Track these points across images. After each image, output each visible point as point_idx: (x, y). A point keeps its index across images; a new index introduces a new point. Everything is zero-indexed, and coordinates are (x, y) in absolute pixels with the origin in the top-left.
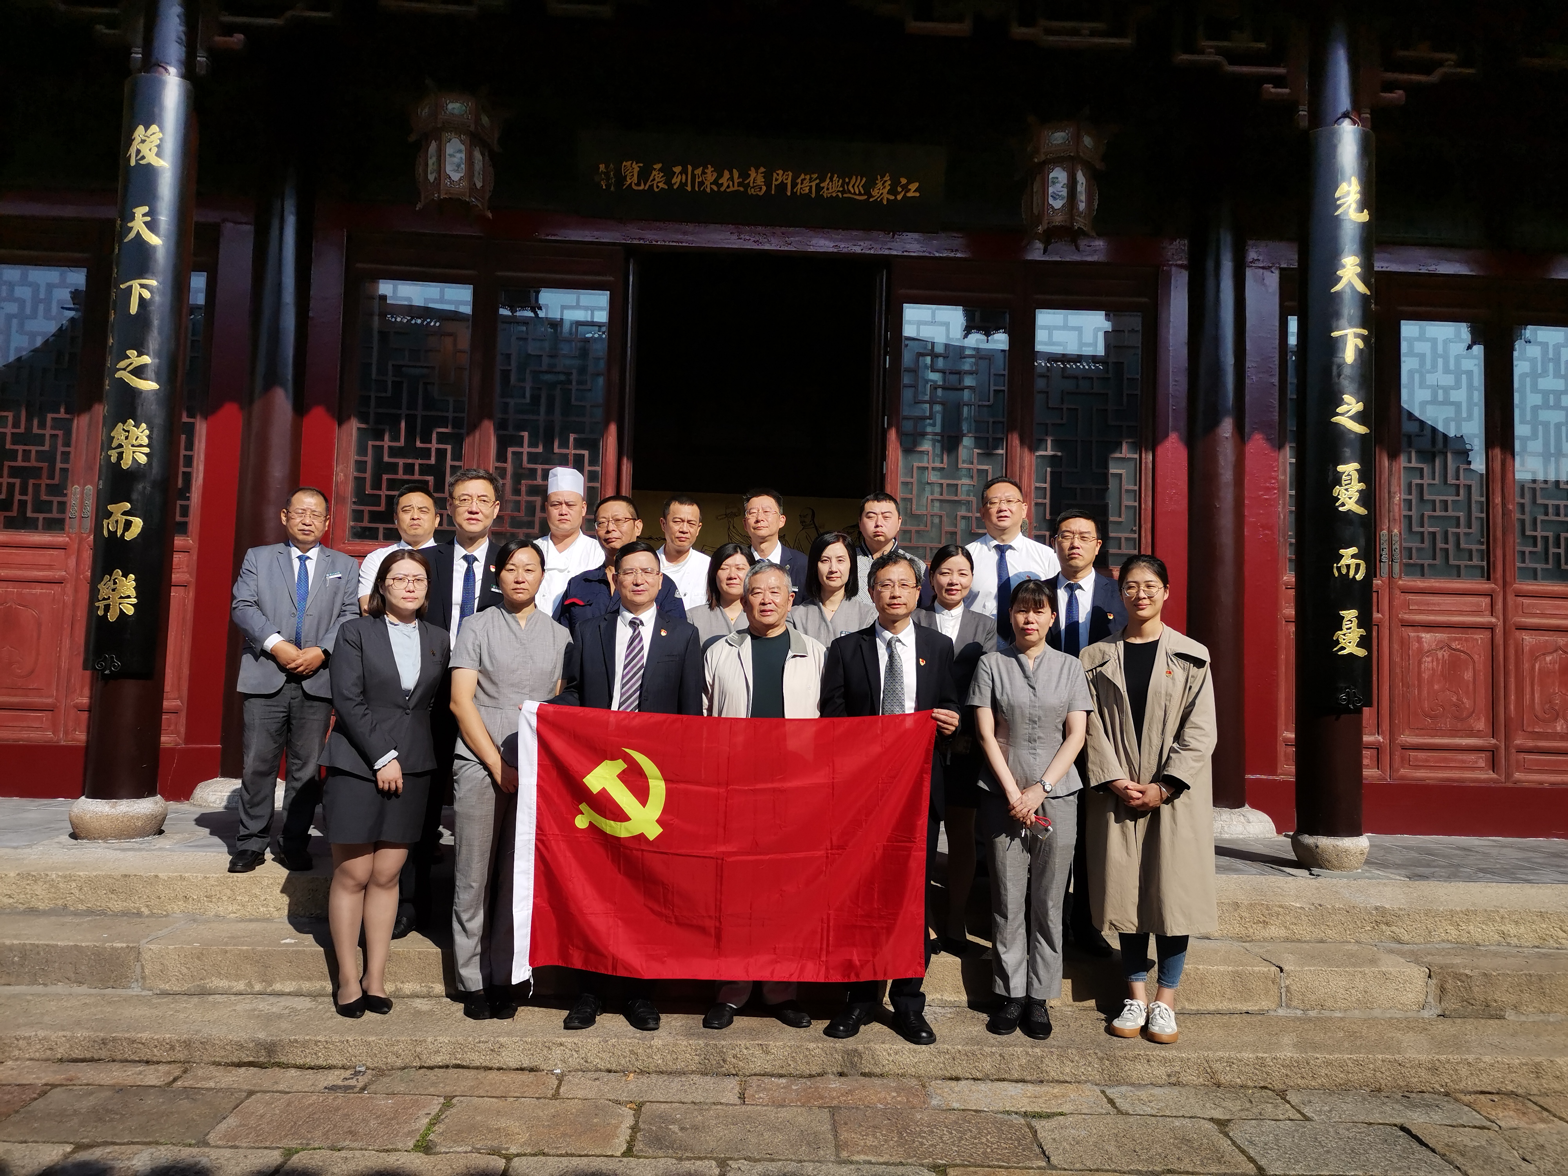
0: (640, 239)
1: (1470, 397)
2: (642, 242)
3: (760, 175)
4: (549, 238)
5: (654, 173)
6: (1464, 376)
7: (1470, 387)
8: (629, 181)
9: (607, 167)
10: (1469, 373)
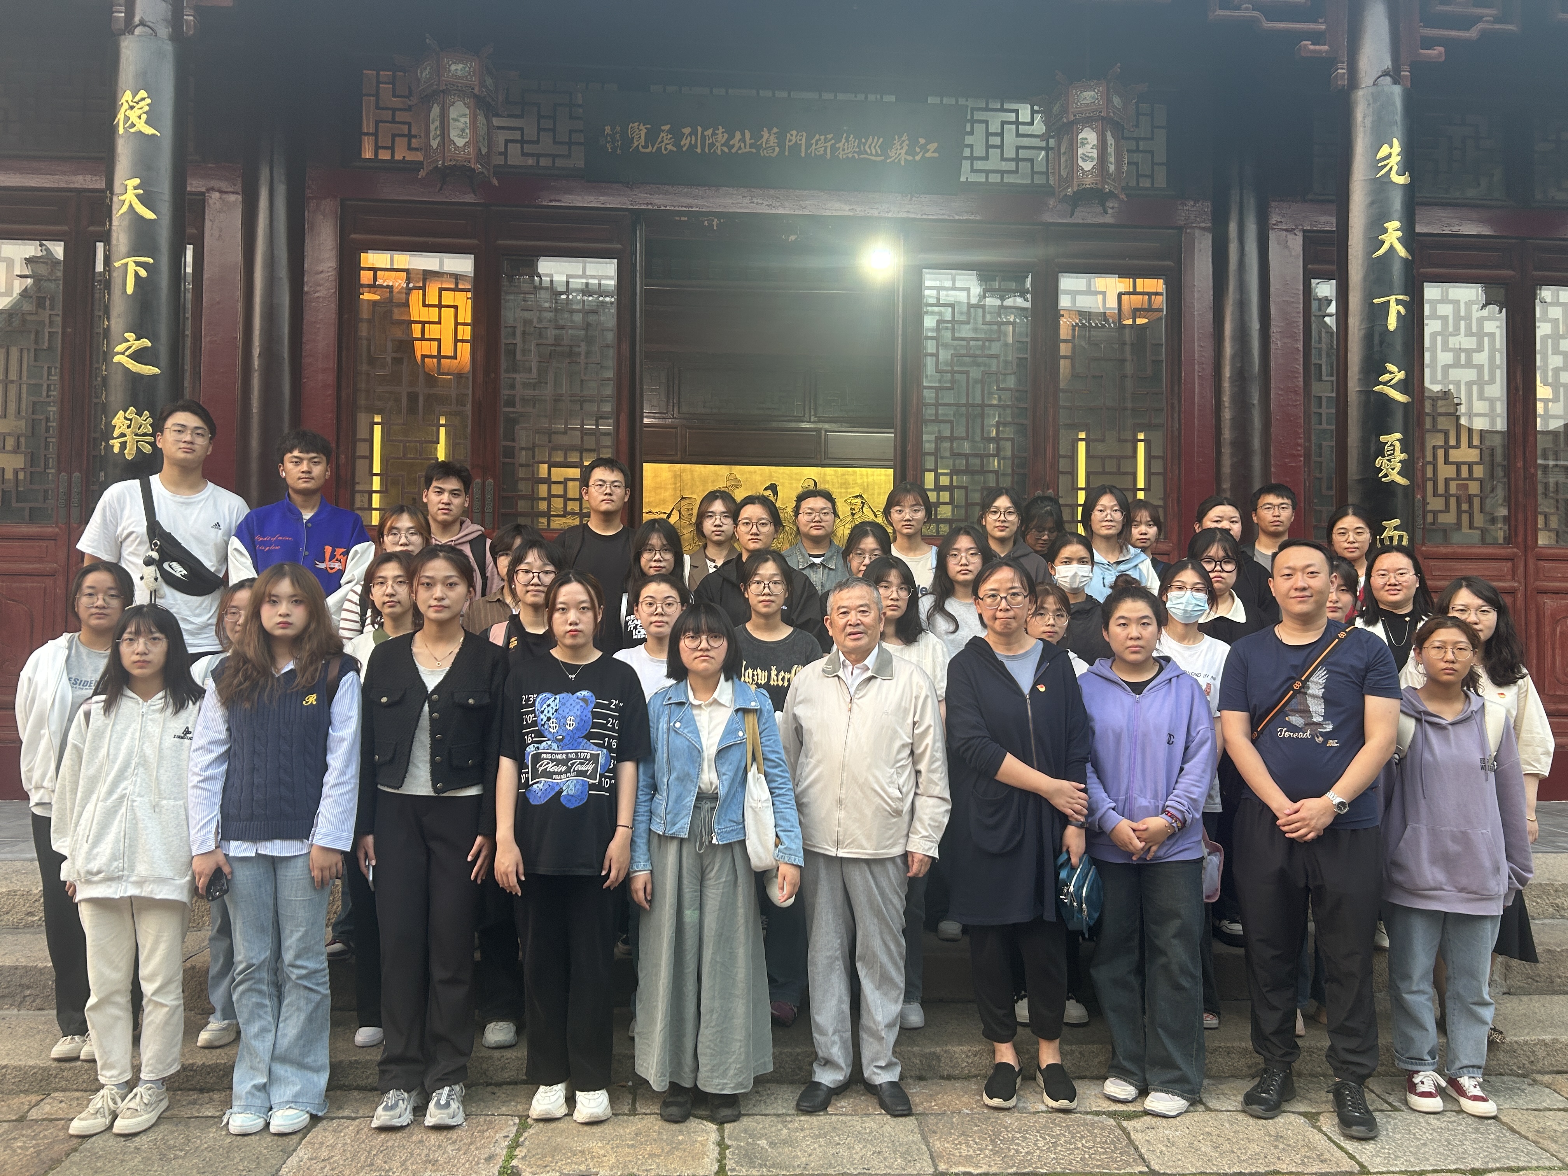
0: (647, 204)
1: (1492, 358)
2: (650, 207)
3: (772, 137)
4: (553, 204)
5: (662, 134)
6: (1486, 339)
7: (1492, 350)
8: (636, 144)
9: (612, 130)
10: (1492, 335)
